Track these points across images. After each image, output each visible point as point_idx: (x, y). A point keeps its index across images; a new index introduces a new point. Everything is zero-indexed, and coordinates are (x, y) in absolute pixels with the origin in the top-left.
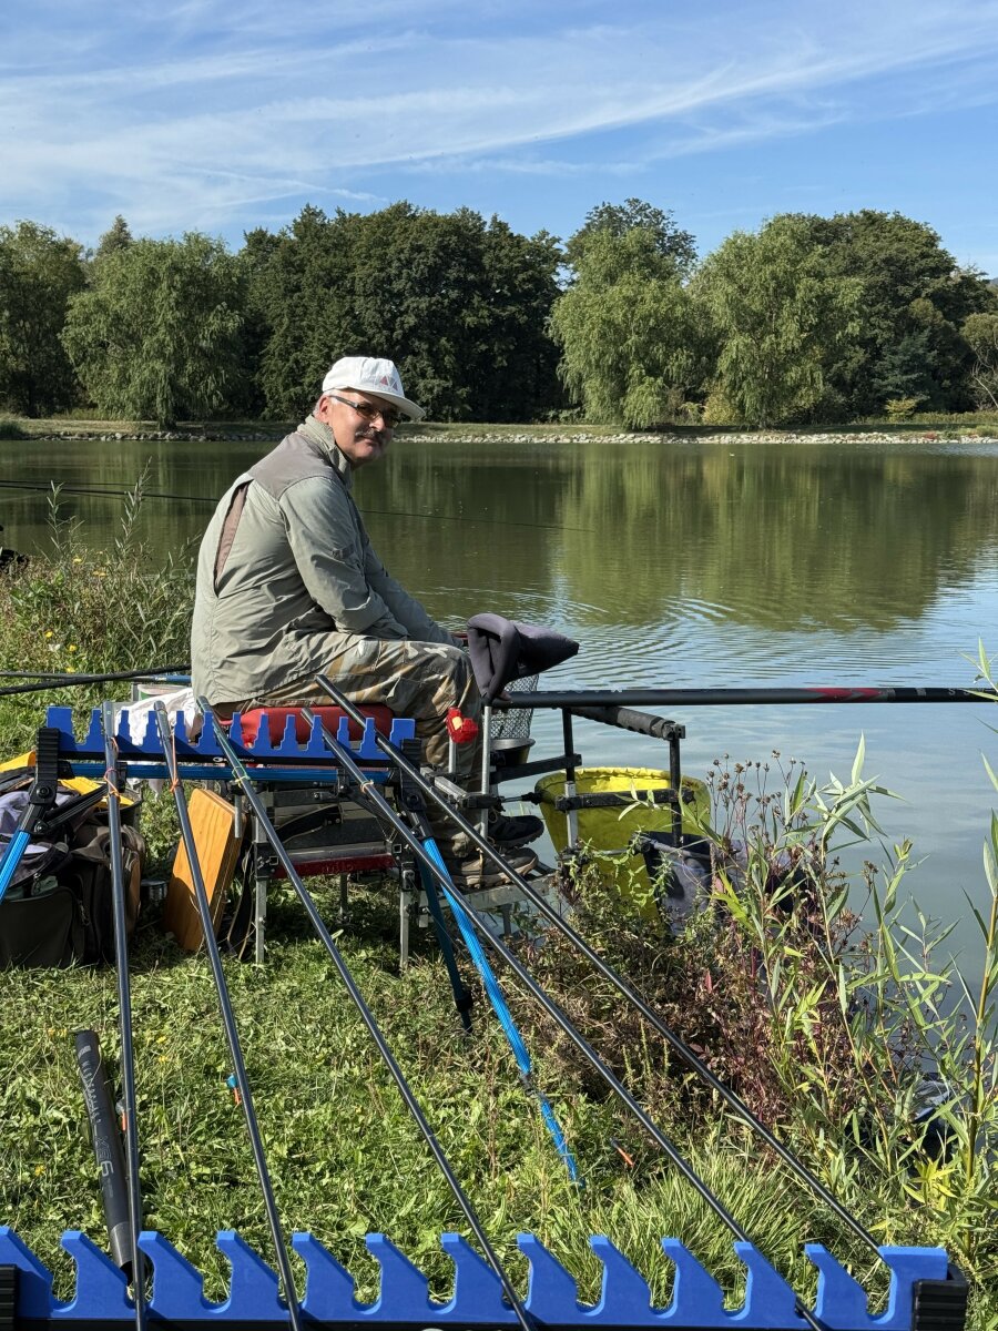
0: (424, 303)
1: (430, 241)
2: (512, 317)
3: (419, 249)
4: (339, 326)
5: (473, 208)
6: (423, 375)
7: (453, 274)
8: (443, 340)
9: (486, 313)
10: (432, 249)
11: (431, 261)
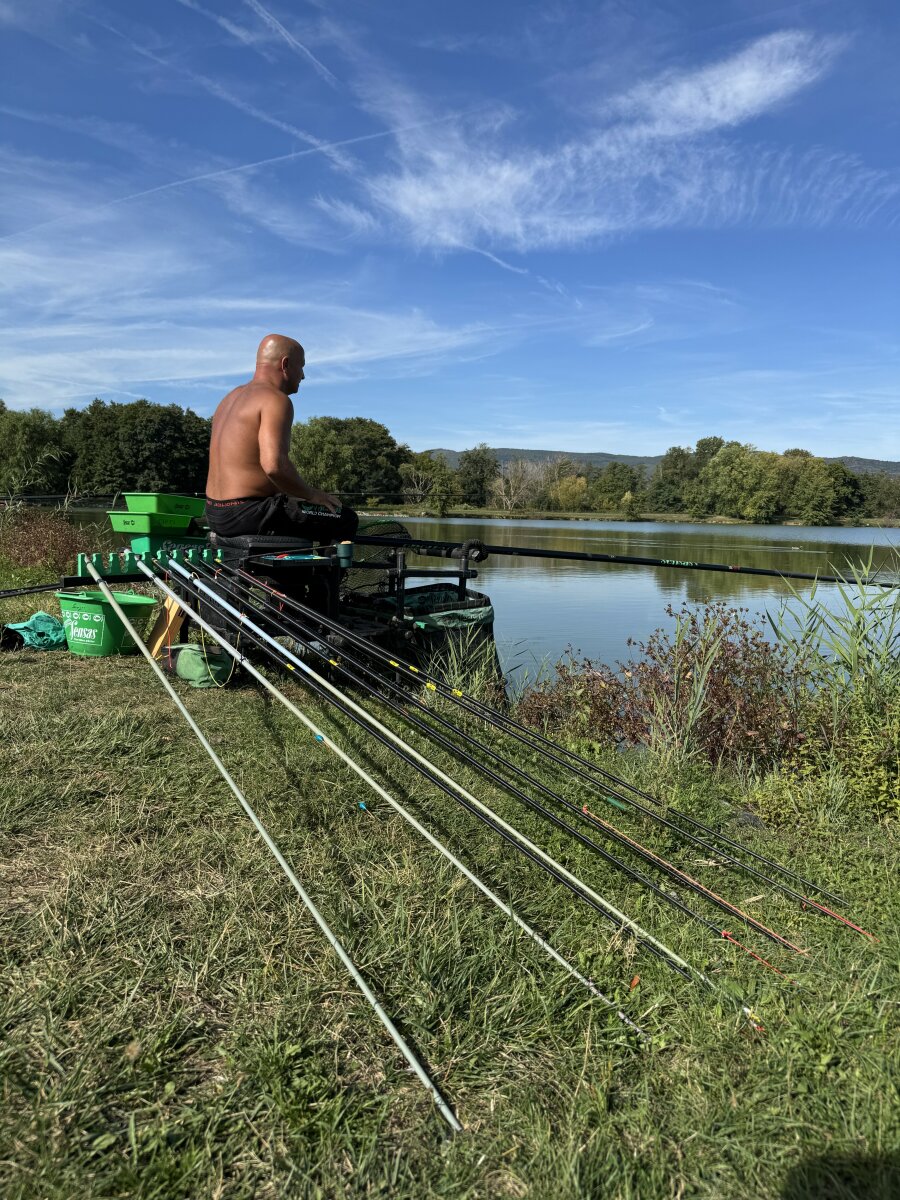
0: (153, 446)
1: (156, 418)
2: (197, 454)
3: (151, 421)
4: (111, 455)
5: (178, 404)
7: (167, 433)
8: (163, 464)
9: (184, 452)
10: (157, 421)
11: (156, 426)
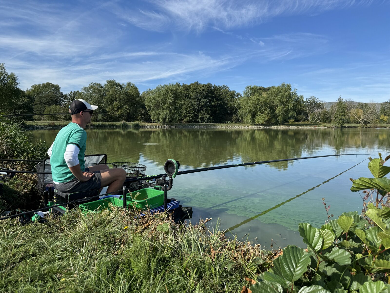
3: (203, 90)
5: (210, 83)
6: (205, 114)
9: (216, 102)
10: (206, 90)
